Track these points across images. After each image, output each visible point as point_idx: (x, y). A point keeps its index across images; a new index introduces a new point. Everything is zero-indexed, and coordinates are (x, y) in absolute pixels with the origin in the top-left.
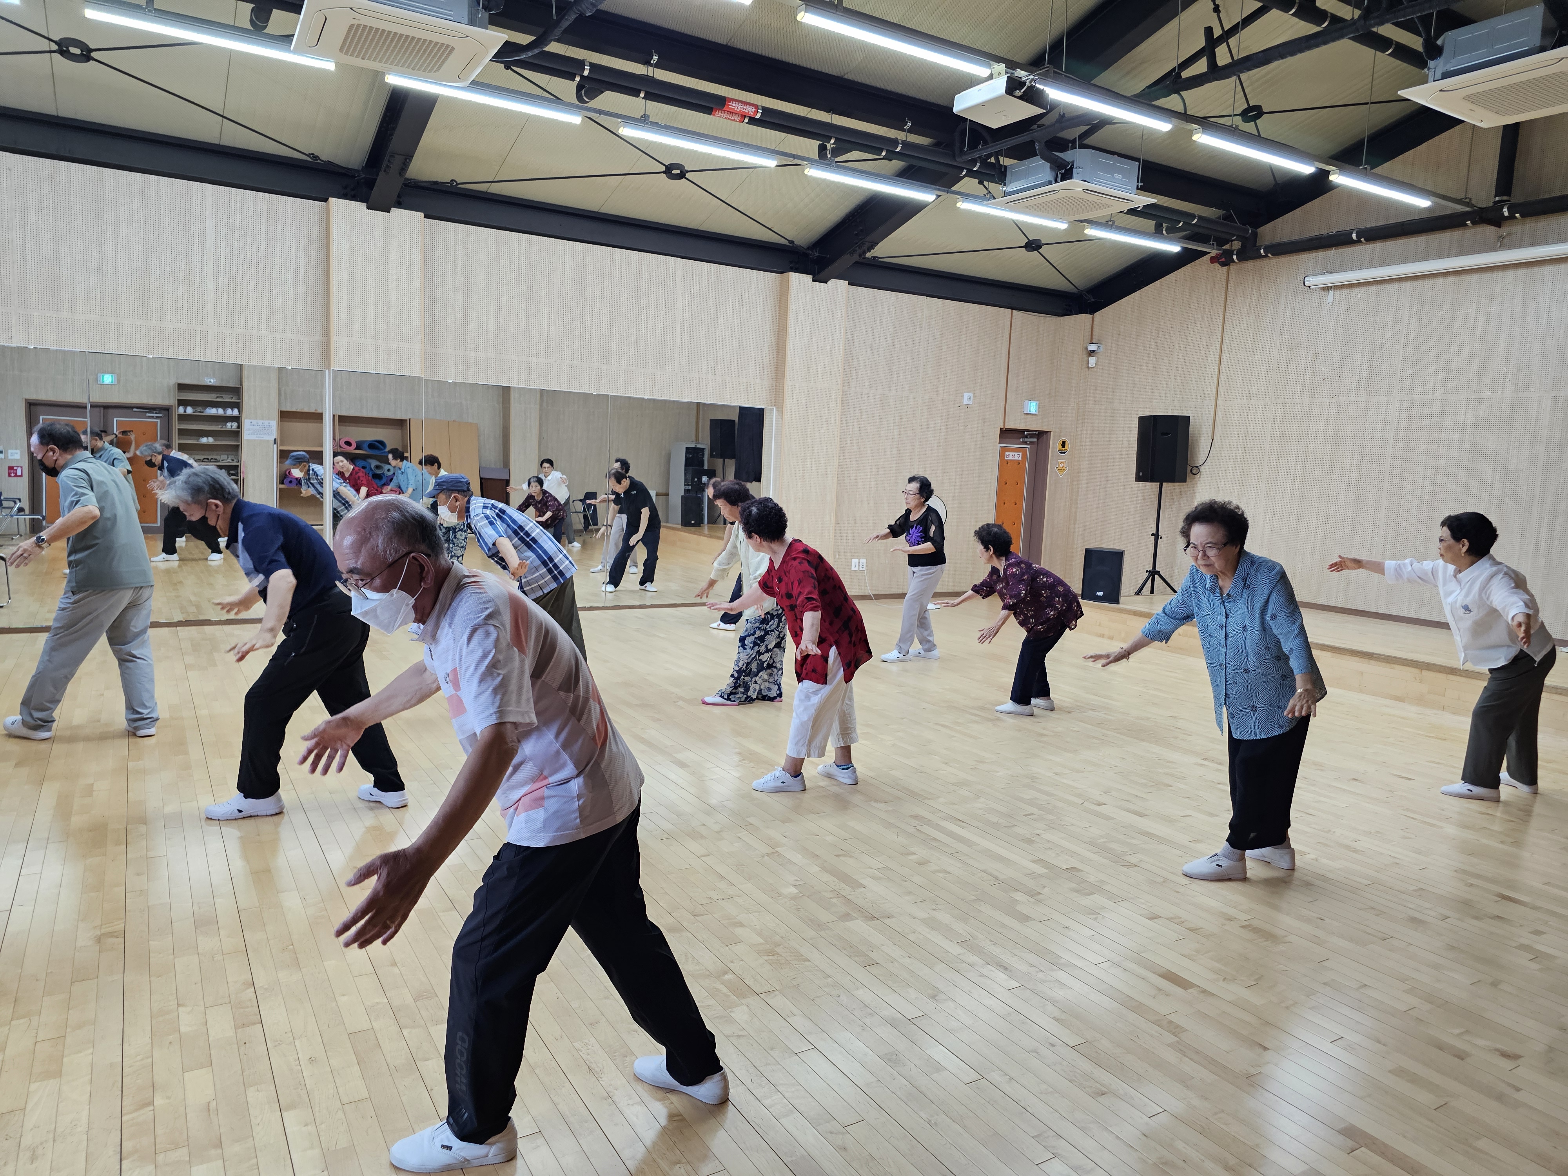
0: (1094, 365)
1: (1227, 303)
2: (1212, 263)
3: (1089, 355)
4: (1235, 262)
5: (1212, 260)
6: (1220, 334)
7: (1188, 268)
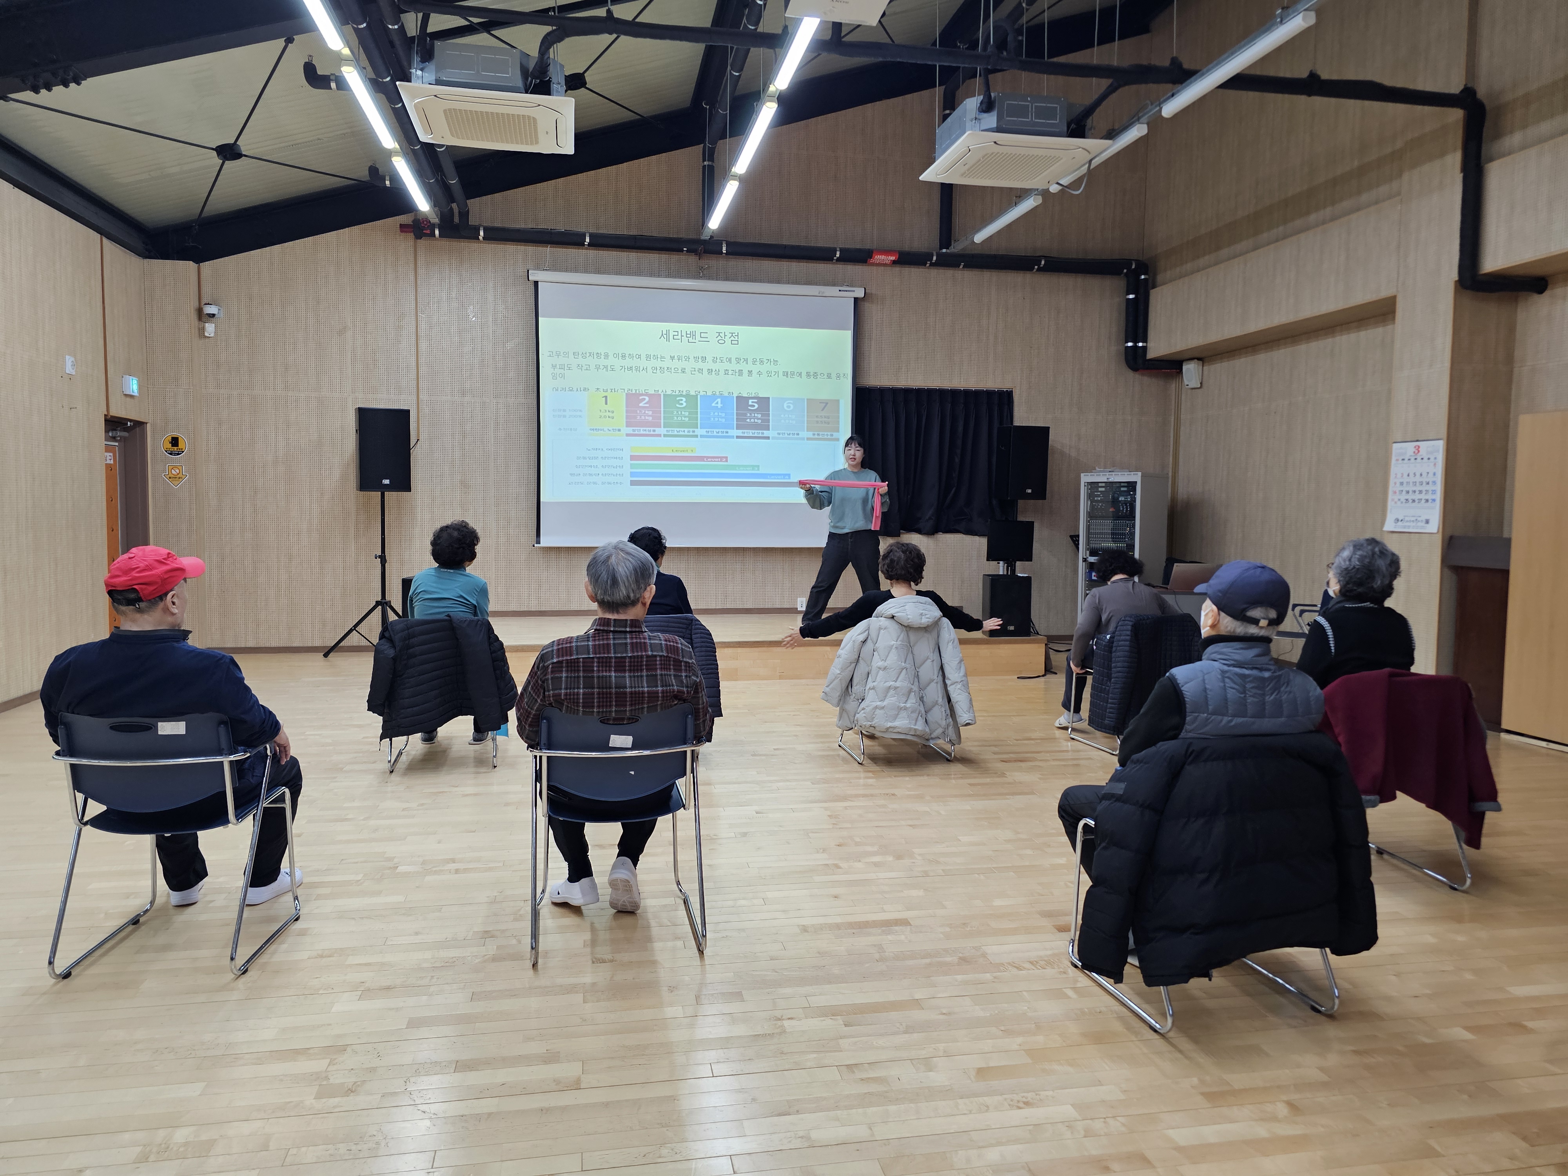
0: (212, 335)
1: (419, 282)
2: (402, 231)
3: (203, 319)
4: (435, 236)
5: (403, 228)
6: (413, 318)
7: (355, 230)
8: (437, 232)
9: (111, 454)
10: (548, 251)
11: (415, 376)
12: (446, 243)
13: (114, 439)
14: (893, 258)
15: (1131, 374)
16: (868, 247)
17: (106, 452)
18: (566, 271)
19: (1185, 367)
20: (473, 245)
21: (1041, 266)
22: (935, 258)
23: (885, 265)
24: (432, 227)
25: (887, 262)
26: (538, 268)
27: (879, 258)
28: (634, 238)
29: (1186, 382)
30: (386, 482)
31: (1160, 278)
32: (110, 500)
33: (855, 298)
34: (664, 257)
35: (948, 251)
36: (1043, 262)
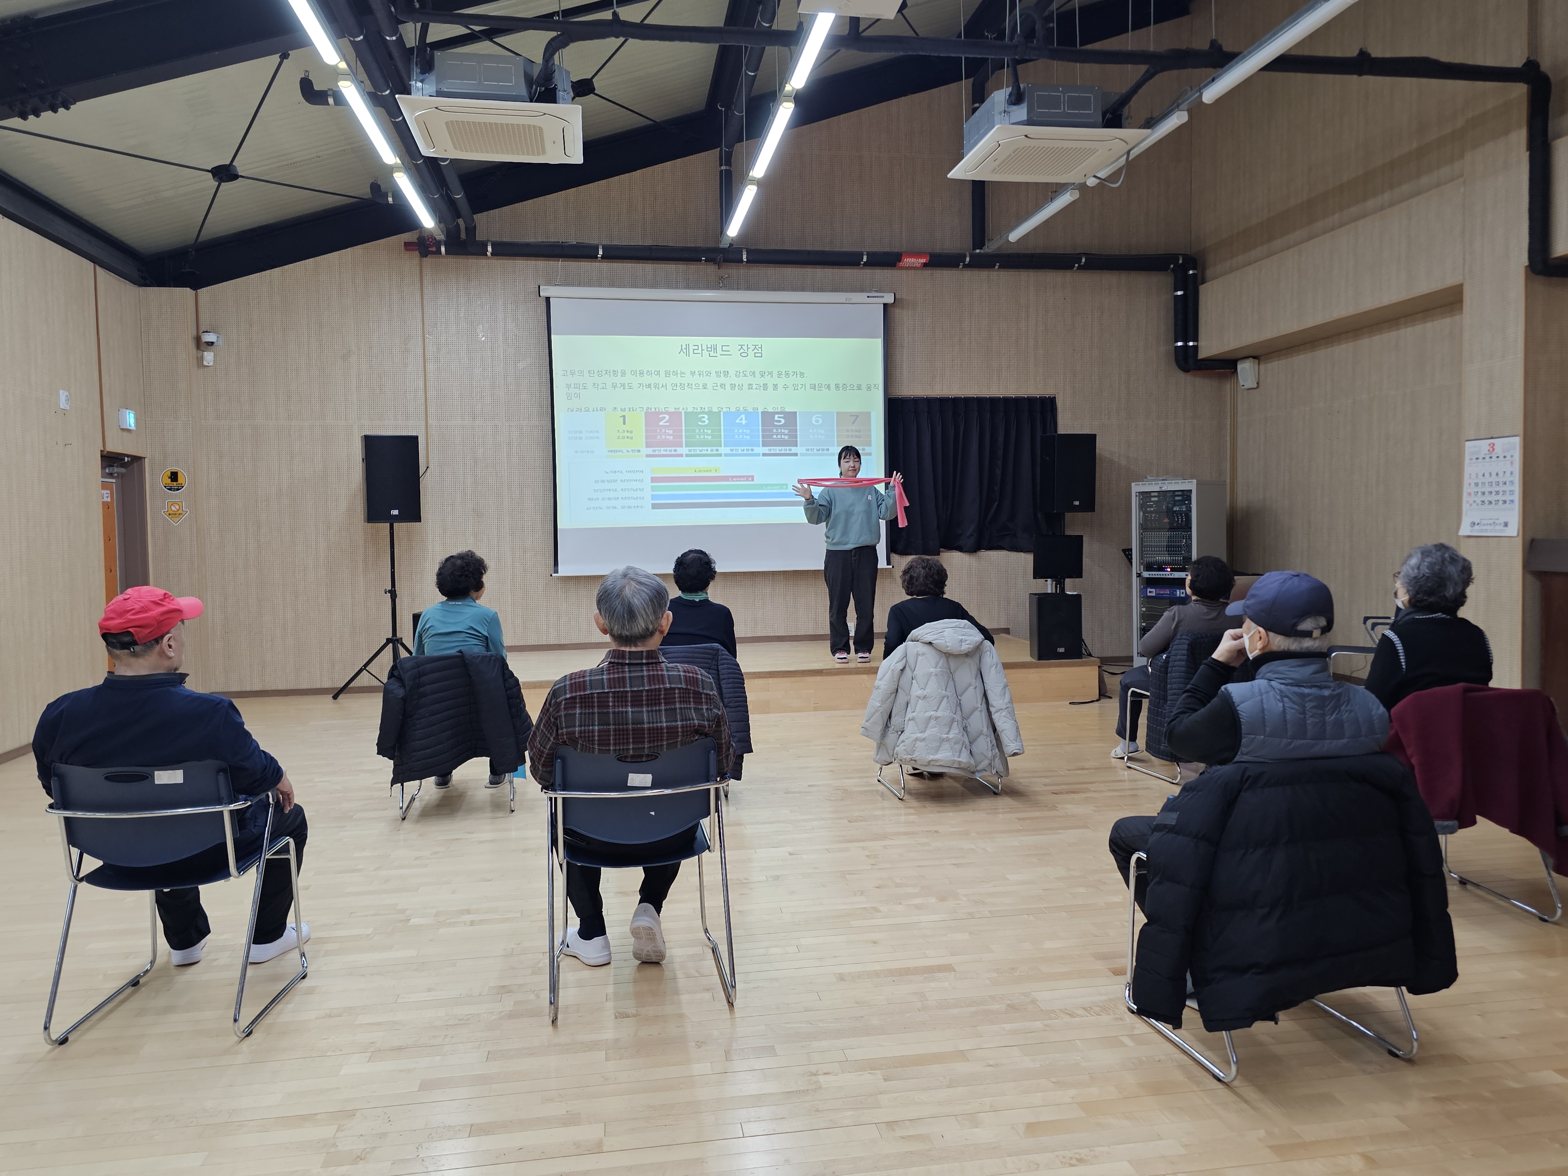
0: (211, 364)
1: (425, 302)
2: (406, 250)
3: (203, 347)
4: (441, 254)
5: (408, 246)
6: (420, 339)
7: (358, 250)
8: (443, 249)
9: (108, 492)
10: (559, 265)
11: (423, 401)
12: (452, 260)
13: (111, 475)
14: (923, 261)
15: (1182, 375)
16: (896, 250)
17: (103, 489)
18: (579, 285)
19: (1240, 366)
20: (482, 262)
21: (1082, 264)
22: (968, 259)
23: (915, 268)
24: (438, 244)
25: (917, 265)
26: (550, 283)
27: (908, 261)
28: (650, 248)
29: (1241, 383)
30: (395, 512)
31: (1209, 273)
32: (108, 539)
33: (884, 304)
34: (681, 267)
35: (982, 251)
36: (1083, 260)
